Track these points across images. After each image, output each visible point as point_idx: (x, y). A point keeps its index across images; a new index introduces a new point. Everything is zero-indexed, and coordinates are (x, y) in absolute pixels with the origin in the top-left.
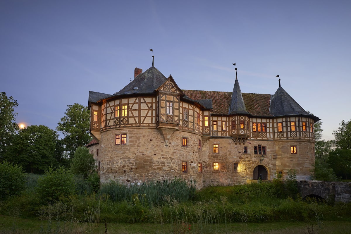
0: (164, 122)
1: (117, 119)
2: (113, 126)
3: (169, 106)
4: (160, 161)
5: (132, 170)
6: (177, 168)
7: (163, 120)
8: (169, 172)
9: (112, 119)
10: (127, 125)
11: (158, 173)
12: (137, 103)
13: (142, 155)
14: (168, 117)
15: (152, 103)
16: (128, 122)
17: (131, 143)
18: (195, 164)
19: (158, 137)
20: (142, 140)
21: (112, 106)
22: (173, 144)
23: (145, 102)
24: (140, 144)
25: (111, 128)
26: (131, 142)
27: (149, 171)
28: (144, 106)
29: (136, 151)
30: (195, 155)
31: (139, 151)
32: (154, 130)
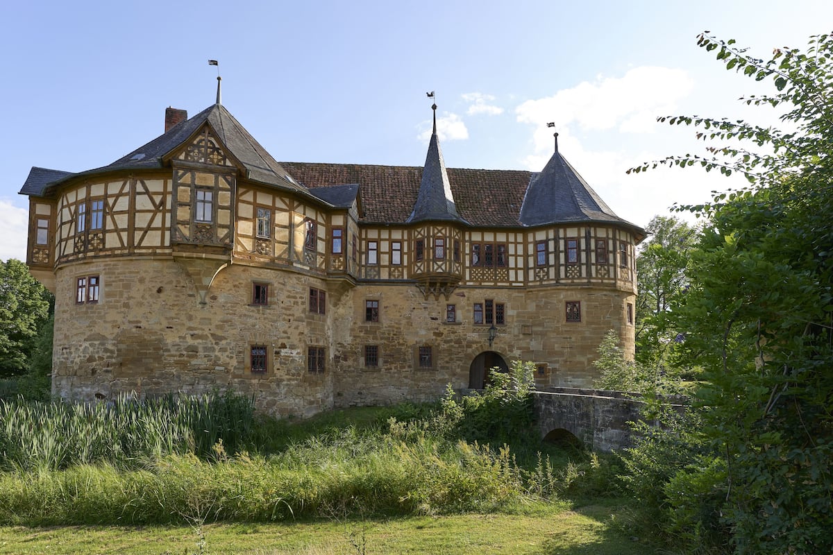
0: (186, 242)
1: (80, 238)
2: (73, 255)
3: (204, 202)
4: (184, 346)
5: (109, 369)
6: (234, 362)
7: (184, 236)
8: (207, 375)
9: (71, 238)
10: (101, 252)
11: (179, 377)
12: (126, 194)
13: (134, 330)
14: (199, 228)
15: (164, 194)
16: (104, 244)
17: (110, 299)
18: (295, 352)
19: (178, 282)
20: (137, 291)
21: (72, 204)
22: (221, 300)
23: (147, 192)
24: (131, 302)
25: (68, 261)
26: (108, 295)
27: (152, 370)
28: (143, 202)
29: (119, 318)
30: (297, 328)
31: (128, 318)
32: (169, 263)
